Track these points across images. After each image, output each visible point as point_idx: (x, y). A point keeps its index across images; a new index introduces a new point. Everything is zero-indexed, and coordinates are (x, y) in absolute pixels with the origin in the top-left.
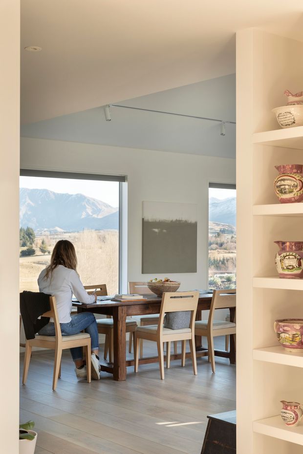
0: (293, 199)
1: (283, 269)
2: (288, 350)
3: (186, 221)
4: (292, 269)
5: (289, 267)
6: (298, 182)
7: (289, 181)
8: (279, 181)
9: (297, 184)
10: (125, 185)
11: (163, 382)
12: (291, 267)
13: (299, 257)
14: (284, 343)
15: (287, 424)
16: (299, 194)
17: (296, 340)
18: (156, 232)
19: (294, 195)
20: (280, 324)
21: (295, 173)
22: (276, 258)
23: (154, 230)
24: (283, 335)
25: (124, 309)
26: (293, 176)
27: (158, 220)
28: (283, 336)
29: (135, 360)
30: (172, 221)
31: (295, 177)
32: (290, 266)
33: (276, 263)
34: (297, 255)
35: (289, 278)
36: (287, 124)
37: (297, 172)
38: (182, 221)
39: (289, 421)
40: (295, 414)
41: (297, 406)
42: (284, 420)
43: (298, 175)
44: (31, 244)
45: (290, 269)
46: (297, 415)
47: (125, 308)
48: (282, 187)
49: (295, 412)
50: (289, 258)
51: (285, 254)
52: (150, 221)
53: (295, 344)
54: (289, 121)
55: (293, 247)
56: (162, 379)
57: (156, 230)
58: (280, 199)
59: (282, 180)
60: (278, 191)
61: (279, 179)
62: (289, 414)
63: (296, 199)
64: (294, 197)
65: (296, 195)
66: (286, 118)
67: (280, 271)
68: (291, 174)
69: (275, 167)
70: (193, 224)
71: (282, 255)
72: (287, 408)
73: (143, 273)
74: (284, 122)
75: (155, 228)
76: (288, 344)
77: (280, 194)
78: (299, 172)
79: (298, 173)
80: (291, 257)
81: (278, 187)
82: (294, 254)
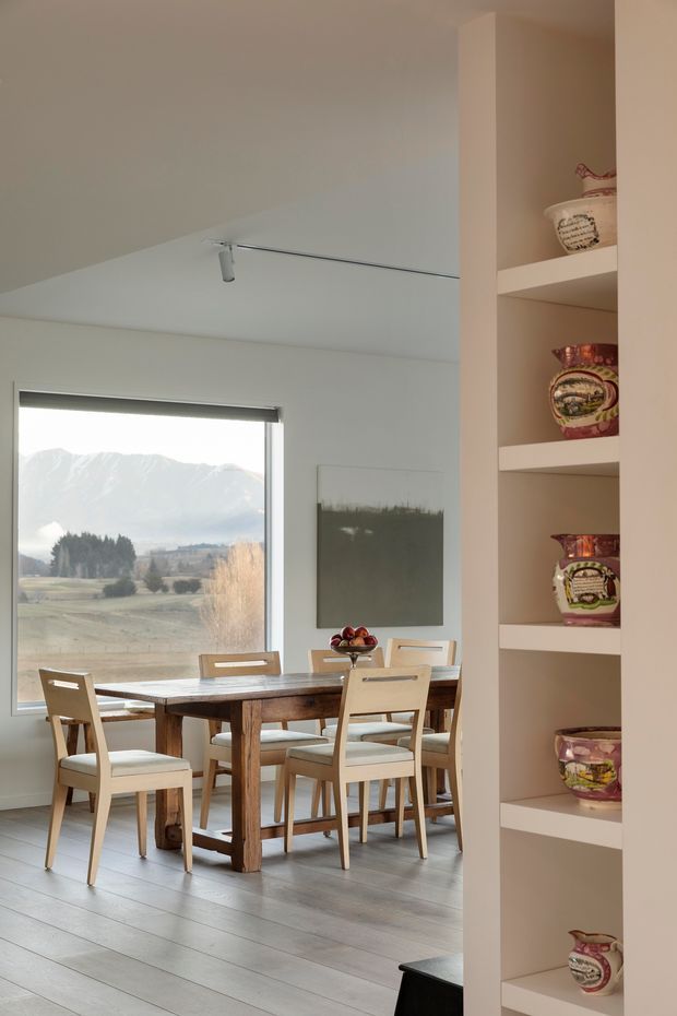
0: (594, 429)
1: (571, 602)
2: (586, 804)
3: (417, 510)
4: (593, 602)
5: (585, 598)
6: (606, 386)
7: (582, 385)
8: (560, 384)
9: (604, 391)
10: (278, 428)
11: (347, 875)
12: (591, 598)
13: (609, 573)
14: (576, 787)
15: (584, 989)
16: (609, 418)
17: (605, 780)
18: (349, 536)
19: (597, 419)
20: (566, 738)
21: (598, 364)
22: (553, 575)
23: (345, 529)
24: (571, 767)
25: (255, 707)
26: (594, 372)
27: (354, 509)
28: (573, 771)
29: (286, 825)
30: (385, 510)
31: (599, 374)
32: (587, 594)
33: (554, 588)
34: (605, 568)
35: (586, 626)
36: (578, 244)
37: (604, 362)
38: (408, 509)
39: (590, 983)
40: (602, 964)
41: (608, 945)
42: (578, 978)
43: (605, 370)
44: (127, 571)
45: (588, 603)
46: (607, 967)
47: (258, 705)
48: (569, 399)
49: (602, 960)
50: (585, 575)
51: (574, 565)
52: (335, 508)
53: (600, 788)
54: (583, 238)
55: (596, 548)
56: (343, 868)
57: (350, 530)
58: (563, 430)
59: (566, 382)
60: (559, 409)
61: (559, 381)
62: (587, 963)
63: (602, 428)
64: (597, 425)
65: (601, 419)
66: (577, 229)
67: (565, 608)
68: (589, 366)
69: (554, 352)
70: (434, 516)
71: (568, 568)
72: (583, 949)
73: (318, 626)
74: (574, 240)
75: (347, 526)
76: (583, 789)
77: (564, 418)
78: (608, 361)
79: (606, 364)
80: (589, 572)
81: (558, 400)
82: (597, 565)
